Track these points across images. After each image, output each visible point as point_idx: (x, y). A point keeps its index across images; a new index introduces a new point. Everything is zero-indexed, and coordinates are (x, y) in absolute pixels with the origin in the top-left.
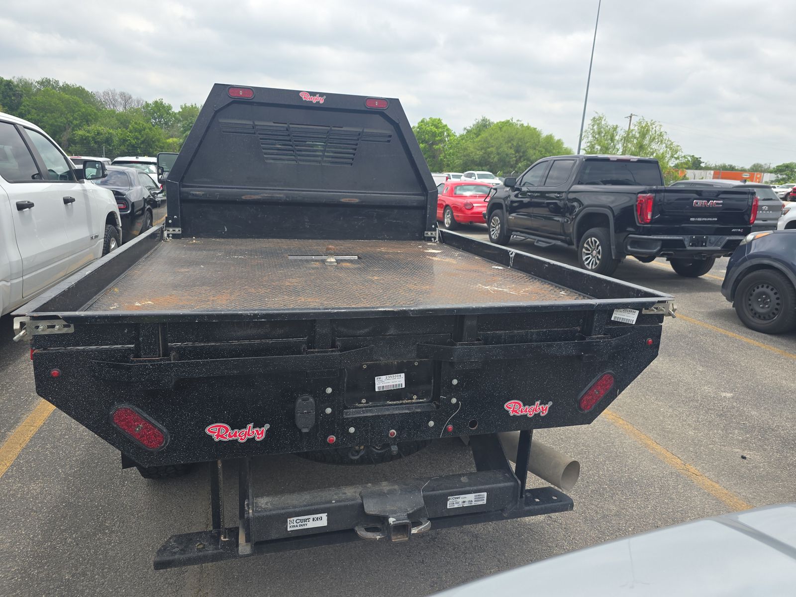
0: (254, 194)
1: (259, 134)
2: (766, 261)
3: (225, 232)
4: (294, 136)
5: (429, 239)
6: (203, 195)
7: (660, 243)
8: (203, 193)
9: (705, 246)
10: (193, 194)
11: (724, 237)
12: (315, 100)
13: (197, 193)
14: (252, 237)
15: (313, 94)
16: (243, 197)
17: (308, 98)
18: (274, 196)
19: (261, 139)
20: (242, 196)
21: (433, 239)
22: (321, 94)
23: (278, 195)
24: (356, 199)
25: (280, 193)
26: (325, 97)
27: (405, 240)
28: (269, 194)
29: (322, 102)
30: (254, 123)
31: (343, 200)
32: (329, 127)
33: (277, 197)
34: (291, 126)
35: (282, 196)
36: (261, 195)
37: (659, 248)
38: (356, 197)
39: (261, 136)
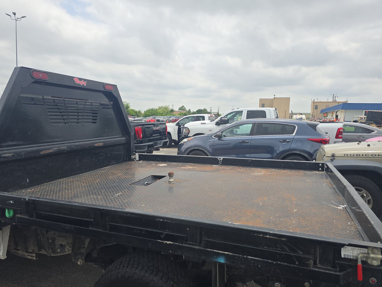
0: (49, 149)
1: (47, 105)
3: (27, 183)
4: (67, 106)
5: (133, 160)
6: (12, 156)
7: (147, 146)
8: (12, 154)
10: (4, 157)
11: (162, 141)
12: (82, 83)
13: (8, 155)
15: (80, 79)
16: (41, 153)
17: (78, 82)
18: (60, 149)
19: (48, 108)
20: (41, 151)
21: (134, 159)
22: (85, 80)
23: (63, 148)
24: (102, 143)
25: (64, 146)
26: (86, 82)
27: (121, 162)
28: (57, 148)
29: (85, 85)
30: (43, 97)
31: (96, 145)
33: (62, 149)
34: (65, 99)
35: (64, 147)
36: (53, 149)
37: (147, 148)
39: (48, 107)
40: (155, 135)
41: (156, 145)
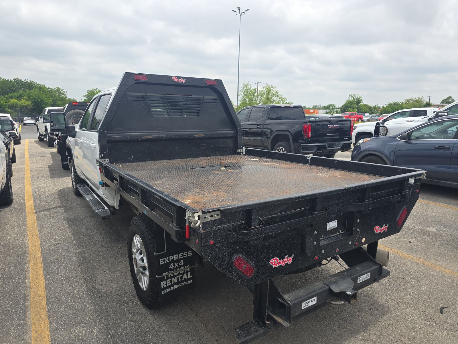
0: (149, 135)
1: (149, 101)
2: (372, 152)
3: (132, 159)
4: (168, 101)
5: (240, 154)
7: (316, 147)
8: (120, 137)
9: (334, 147)
10: (113, 137)
11: (341, 142)
12: (180, 81)
13: (116, 137)
14: (148, 161)
15: (179, 78)
16: (143, 138)
17: (177, 80)
18: (160, 136)
19: (150, 103)
20: (142, 137)
21: (241, 153)
22: (183, 78)
23: (162, 135)
25: (163, 134)
26: (185, 79)
27: (226, 155)
28: (157, 135)
29: (184, 82)
30: (146, 94)
31: (196, 136)
32: (186, 95)
33: (162, 136)
34: (166, 95)
35: (164, 135)
36: (153, 136)
37: (316, 150)
38: (202, 134)
39: (150, 102)
40: (331, 134)
41: (333, 147)
